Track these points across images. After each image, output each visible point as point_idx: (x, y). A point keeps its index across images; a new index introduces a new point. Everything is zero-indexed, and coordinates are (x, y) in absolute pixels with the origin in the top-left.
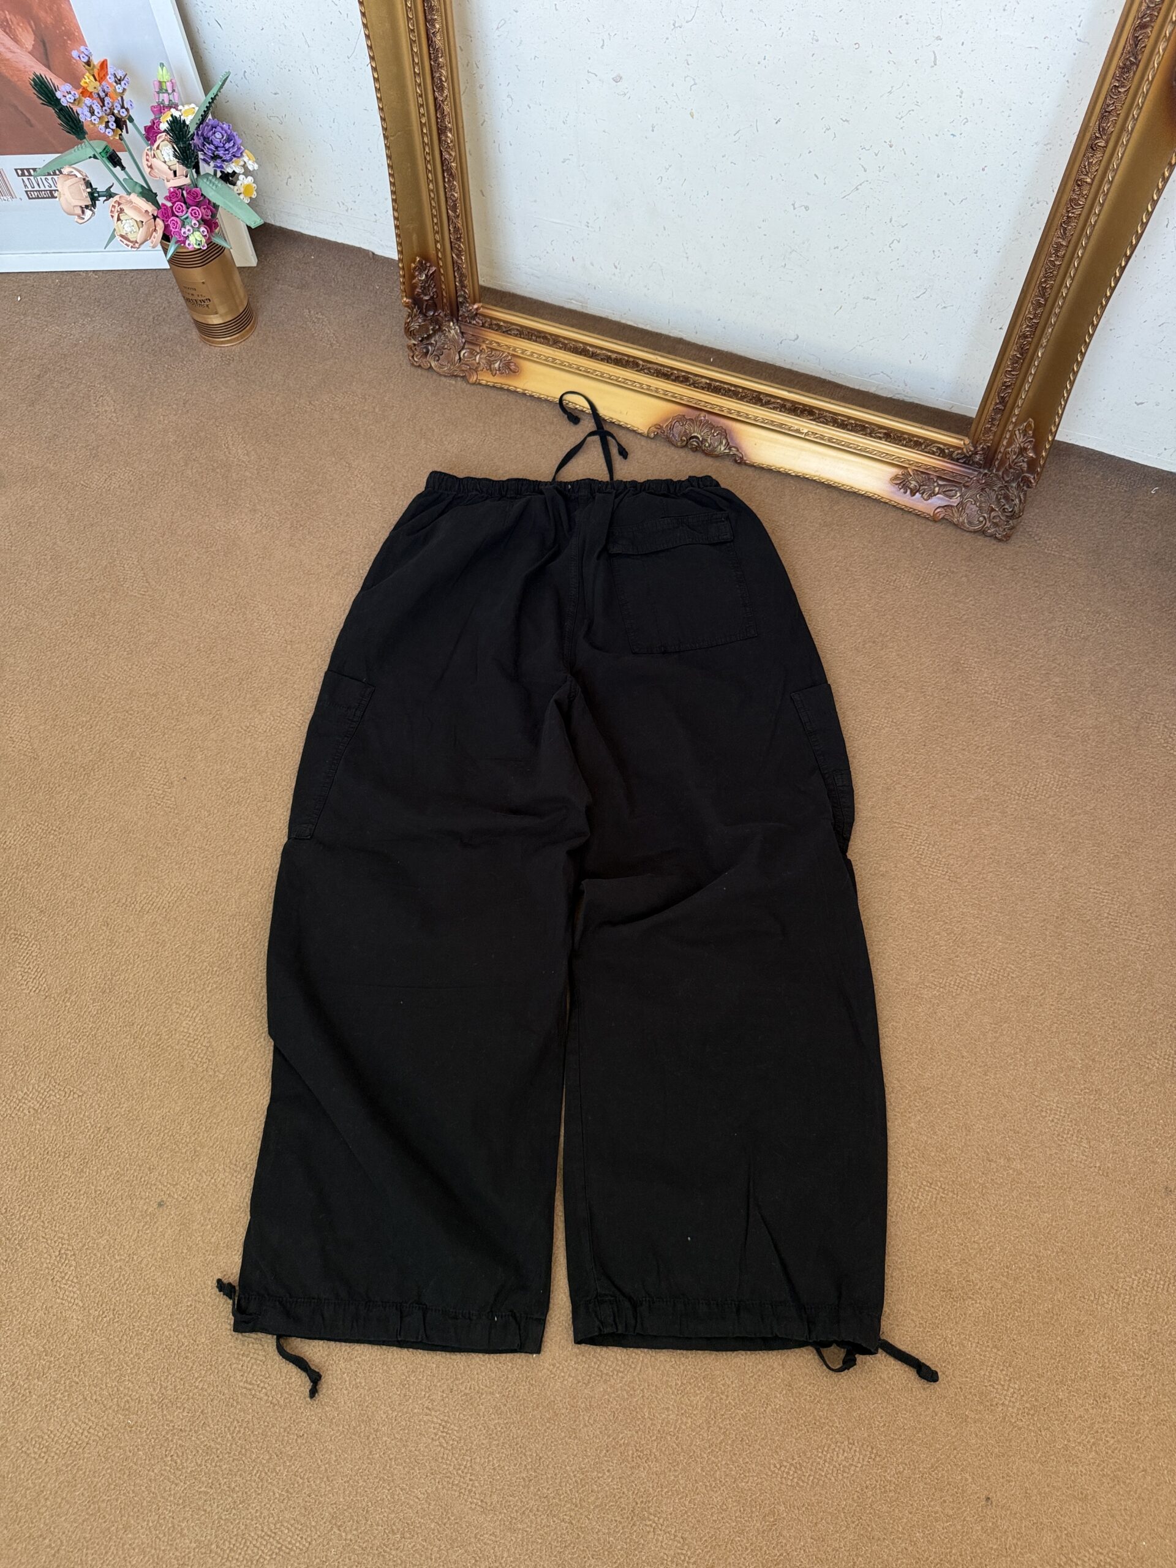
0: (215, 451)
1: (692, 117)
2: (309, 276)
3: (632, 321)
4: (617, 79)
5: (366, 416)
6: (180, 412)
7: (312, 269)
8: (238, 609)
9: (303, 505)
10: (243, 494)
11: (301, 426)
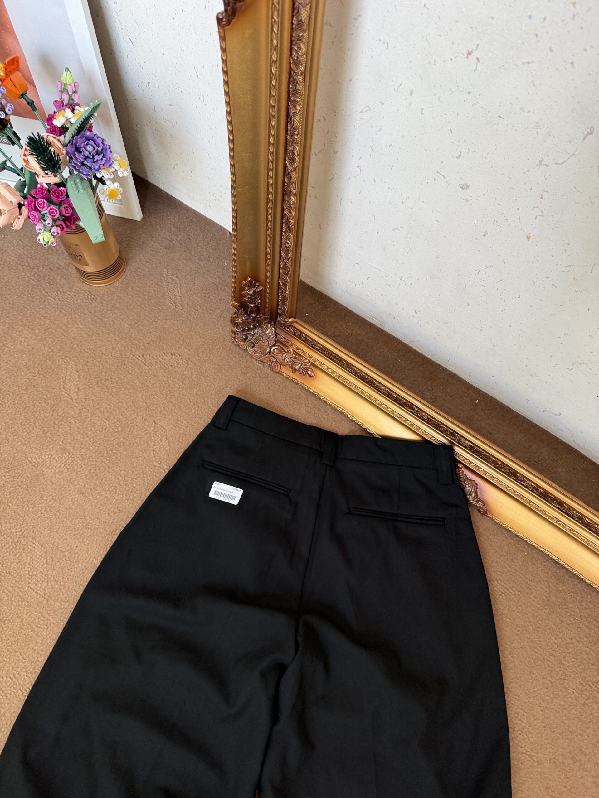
0: (53, 382)
1: (528, 238)
2: (177, 239)
3: (418, 348)
4: (465, 187)
5: (183, 380)
6: (39, 337)
7: (181, 235)
8: (18, 548)
9: (105, 455)
10: (60, 430)
11: (129, 376)
